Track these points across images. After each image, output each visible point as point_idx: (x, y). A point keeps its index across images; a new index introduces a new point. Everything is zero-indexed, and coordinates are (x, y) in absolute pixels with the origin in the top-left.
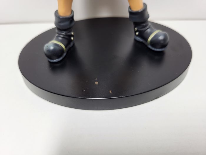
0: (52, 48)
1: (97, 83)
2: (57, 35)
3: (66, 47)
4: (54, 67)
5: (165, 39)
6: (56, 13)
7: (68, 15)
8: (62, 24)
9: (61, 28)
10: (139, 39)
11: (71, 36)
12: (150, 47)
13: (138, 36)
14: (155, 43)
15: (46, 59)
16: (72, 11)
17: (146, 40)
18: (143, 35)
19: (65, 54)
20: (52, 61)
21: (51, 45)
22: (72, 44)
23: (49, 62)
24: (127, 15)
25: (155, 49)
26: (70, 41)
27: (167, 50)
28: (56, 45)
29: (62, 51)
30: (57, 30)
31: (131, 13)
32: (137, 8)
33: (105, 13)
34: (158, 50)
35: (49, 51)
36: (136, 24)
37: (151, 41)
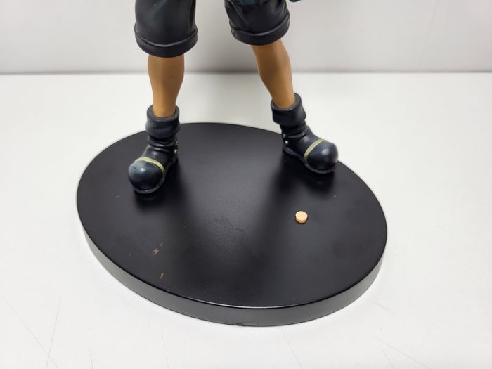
0: (143, 170)
2: (149, 146)
3: (164, 166)
6: (150, 112)
7: (173, 118)
9: (156, 137)
10: (289, 151)
11: (174, 147)
12: (307, 165)
13: (288, 146)
14: (316, 160)
15: (130, 189)
16: (177, 110)
17: (302, 154)
18: (296, 146)
19: (163, 180)
20: (142, 192)
22: (174, 160)
23: (136, 192)
25: (316, 171)
26: (171, 156)
28: (148, 164)
29: (158, 174)
30: (148, 139)
32: (286, 103)
34: (320, 172)
35: (137, 175)
36: (285, 129)
37: (310, 157)
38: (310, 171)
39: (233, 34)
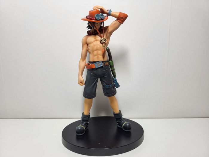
0: (80, 128)
1: (99, 143)
2: (82, 123)
3: (85, 128)
4: (78, 138)
5: (129, 125)
6: (83, 113)
7: (88, 114)
8: (85, 118)
9: (84, 120)
10: (119, 126)
11: (88, 124)
12: (123, 129)
13: (118, 125)
14: (125, 127)
15: (76, 134)
17: (122, 126)
18: (120, 124)
19: (85, 132)
20: (79, 135)
21: (80, 127)
22: (87, 128)
23: (77, 135)
24: (113, 116)
25: (126, 130)
26: (87, 126)
27: (132, 131)
29: (84, 130)
30: (82, 121)
31: (115, 114)
32: (117, 112)
33: (103, 115)
35: (78, 129)
36: (117, 119)
37: (124, 126)
38: (124, 131)
39: (104, 94)
